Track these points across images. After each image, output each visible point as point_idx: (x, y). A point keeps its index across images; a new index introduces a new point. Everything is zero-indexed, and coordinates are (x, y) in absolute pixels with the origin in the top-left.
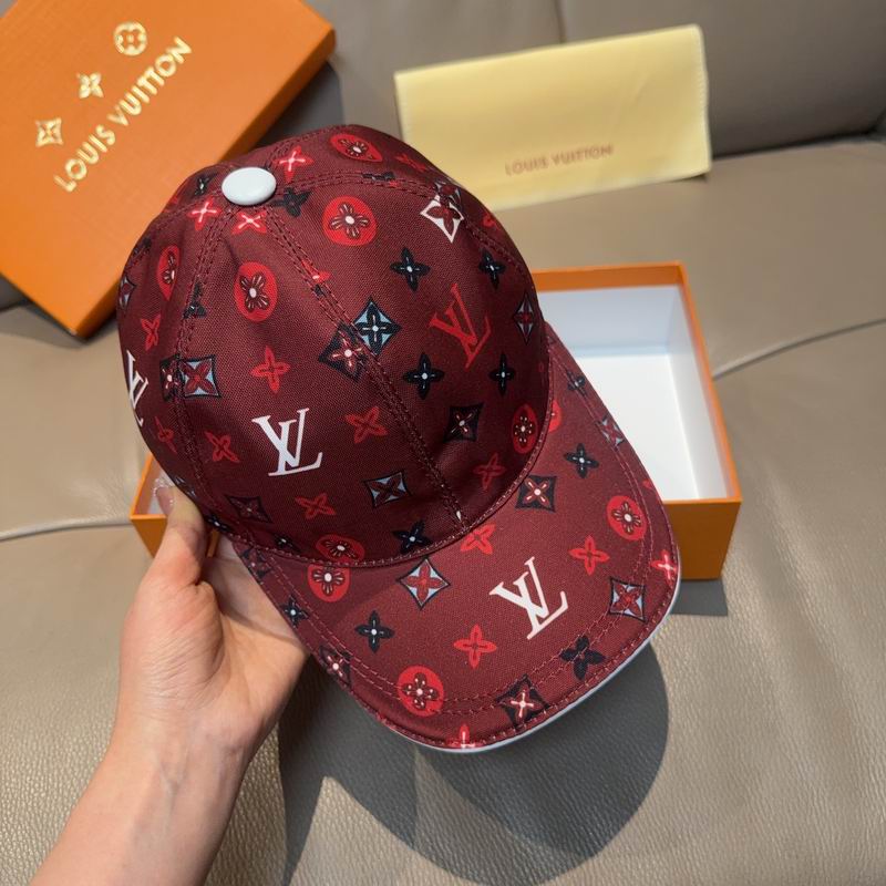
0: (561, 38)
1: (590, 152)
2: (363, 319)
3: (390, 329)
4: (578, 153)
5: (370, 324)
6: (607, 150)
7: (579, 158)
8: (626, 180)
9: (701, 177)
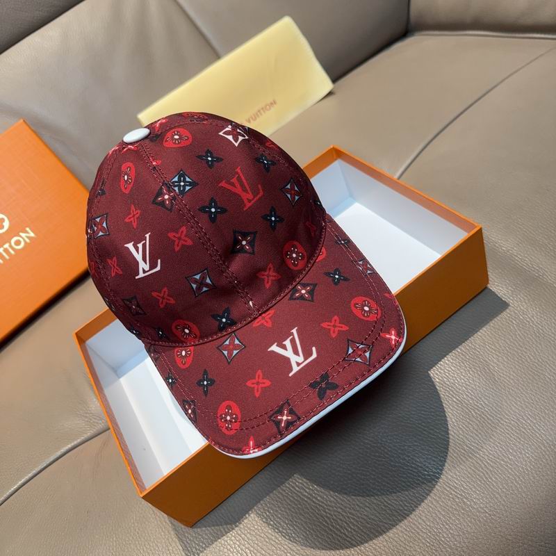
0: (217, 56)
1: (264, 109)
2: (176, 179)
3: (190, 184)
4: (259, 111)
5: (179, 181)
6: (275, 103)
7: (261, 114)
8: (292, 115)
9: (330, 94)
